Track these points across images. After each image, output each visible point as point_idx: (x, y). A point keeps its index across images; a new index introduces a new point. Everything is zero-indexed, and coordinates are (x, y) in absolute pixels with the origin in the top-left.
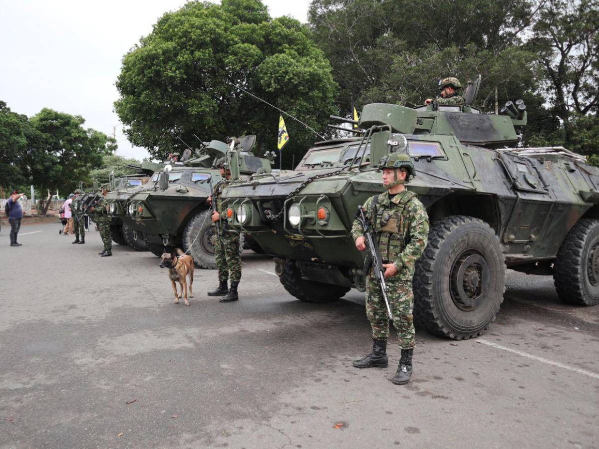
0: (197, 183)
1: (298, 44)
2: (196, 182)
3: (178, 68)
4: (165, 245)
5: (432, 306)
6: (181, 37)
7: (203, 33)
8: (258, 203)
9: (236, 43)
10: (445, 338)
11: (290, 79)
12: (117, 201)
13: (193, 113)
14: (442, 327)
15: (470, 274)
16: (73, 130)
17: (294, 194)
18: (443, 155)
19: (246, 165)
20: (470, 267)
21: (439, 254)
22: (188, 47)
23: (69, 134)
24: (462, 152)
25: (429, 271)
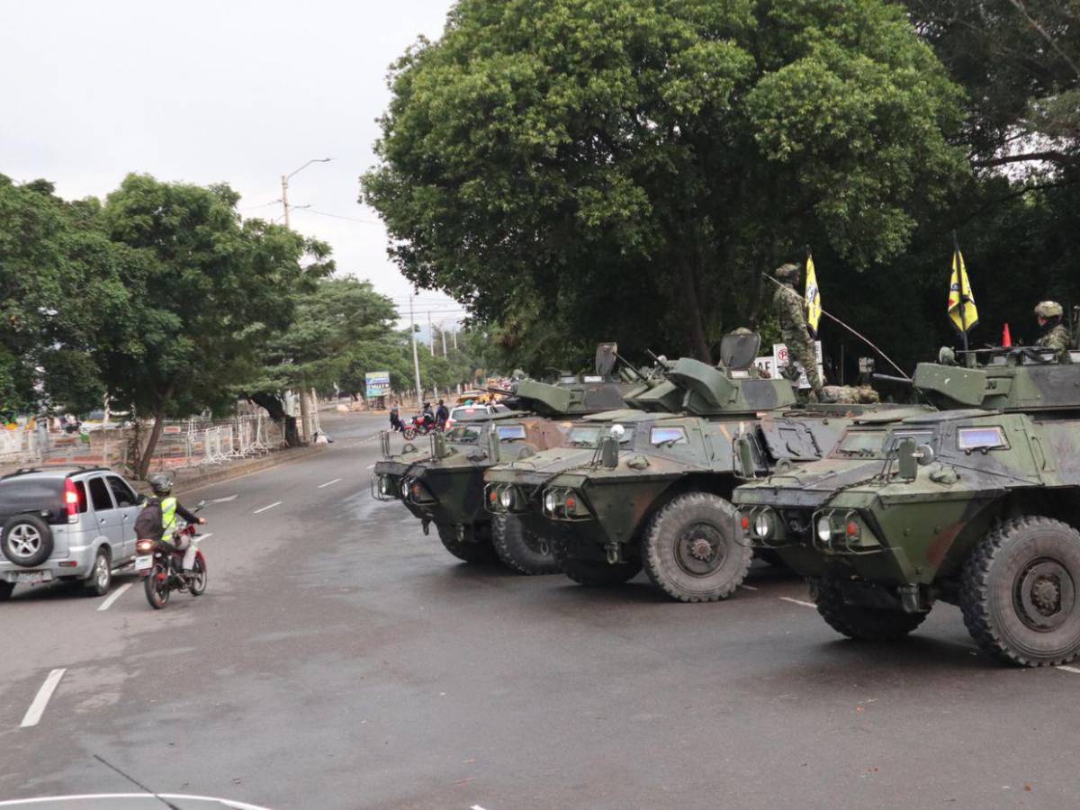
0: (662, 447)
1: (844, 21)
2: (658, 446)
3: (550, 125)
4: (611, 562)
5: (989, 625)
6: (550, 43)
7: (605, 29)
8: (781, 512)
9: (687, 44)
10: (1013, 664)
11: (827, 128)
12: (515, 486)
13: (590, 223)
14: (1007, 650)
15: (1041, 587)
16: (217, 234)
17: (822, 506)
18: (1005, 443)
19: (746, 398)
20: (1042, 578)
21: (994, 564)
22: (571, 66)
23: (206, 245)
24: (1030, 435)
25: (982, 584)
